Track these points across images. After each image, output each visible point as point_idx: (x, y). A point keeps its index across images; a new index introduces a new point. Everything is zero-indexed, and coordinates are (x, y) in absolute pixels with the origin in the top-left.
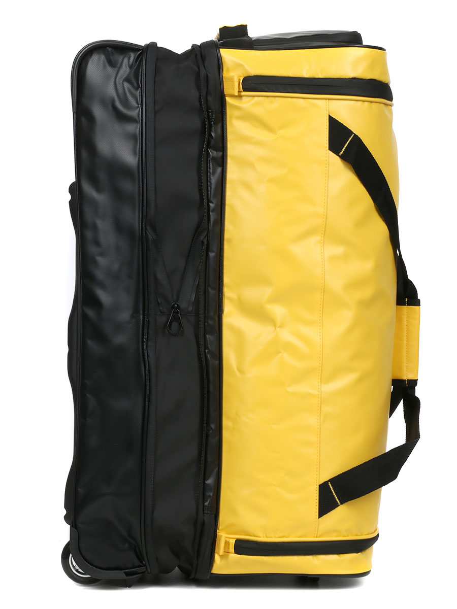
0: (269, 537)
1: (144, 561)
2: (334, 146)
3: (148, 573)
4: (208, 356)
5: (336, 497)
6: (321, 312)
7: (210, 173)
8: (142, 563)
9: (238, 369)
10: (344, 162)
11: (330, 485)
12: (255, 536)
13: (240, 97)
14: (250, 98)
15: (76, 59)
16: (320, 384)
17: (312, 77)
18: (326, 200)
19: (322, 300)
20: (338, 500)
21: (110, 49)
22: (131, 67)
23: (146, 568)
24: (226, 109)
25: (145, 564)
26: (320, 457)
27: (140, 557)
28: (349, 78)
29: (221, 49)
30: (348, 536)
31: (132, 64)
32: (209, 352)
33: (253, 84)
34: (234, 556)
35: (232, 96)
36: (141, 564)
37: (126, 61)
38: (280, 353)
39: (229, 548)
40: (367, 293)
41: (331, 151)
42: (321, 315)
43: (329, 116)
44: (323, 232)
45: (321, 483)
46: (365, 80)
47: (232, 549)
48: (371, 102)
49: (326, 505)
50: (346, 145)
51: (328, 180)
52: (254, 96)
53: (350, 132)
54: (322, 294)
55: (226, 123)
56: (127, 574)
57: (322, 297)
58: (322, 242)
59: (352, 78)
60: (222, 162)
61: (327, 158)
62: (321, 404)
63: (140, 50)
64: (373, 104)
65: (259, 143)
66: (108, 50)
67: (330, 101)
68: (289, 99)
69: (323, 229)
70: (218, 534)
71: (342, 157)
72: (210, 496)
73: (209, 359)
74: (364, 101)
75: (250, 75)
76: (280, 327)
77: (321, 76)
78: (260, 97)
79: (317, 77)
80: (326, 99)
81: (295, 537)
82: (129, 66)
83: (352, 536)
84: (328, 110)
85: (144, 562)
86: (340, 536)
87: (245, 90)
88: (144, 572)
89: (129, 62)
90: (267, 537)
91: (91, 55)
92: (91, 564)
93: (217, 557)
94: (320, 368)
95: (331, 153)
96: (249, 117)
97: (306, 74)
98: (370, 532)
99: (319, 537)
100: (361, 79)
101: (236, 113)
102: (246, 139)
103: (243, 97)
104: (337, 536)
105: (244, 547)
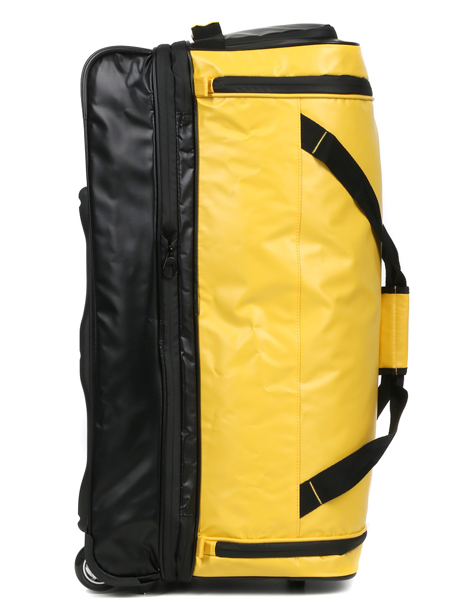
0: (250, 539)
1: (160, 567)
2: (307, 145)
3: (162, 580)
4: (184, 357)
5: (317, 496)
6: (298, 311)
7: (179, 174)
8: (157, 570)
9: (216, 370)
10: (318, 160)
11: (311, 484)
12: (235, 538)
13: (210, 97)
14: (221, 99)
15: (85, 66)
16: (298, 382)
17: (283, 76)
18: (300, 198)
19: (299, 299)
20: (319, 500)
21: (119, 55)
22: (141, 72)
23: (161, 575)
24: (197, 111)
25: (160, 571)
26: (300, 456)
27: (155, 564)
28: (321, 76)
29: (191, 52)
30: (332, 536)
31: (142, 69)
32: (185, 354)
33: (225, 85)
34: (215, 559)
35: (203, 97)
36: (156, 572)
37: (135, 67)
38: (258, 352)
39: (210, 551)
40: (346, 290)
41: (304, 149)
42: (299, 314)
43: (301, 114)
44: (298, 231)
45: (302, 483)
46: (337, 76)
47: (213, 552)
48: (345, 99)
49: (307, 504)
50: (319, 143)
51: (302, 178)
52: (225, 97)
53: (323, 130)
54: (299, 293)
55: (197, 124)
56: (142, 581)
57: (299, 296)
58: (297, 240)
59: (324, 75)
60: (194, 163)
61: (300, 157)
62: (300, 403)
63: (149, 54)
64: (347, 101)
65: (231, 144)
66: (117, 56)
67: (302, 100)
68: (261, 99)
69: (298, 228)
70: (198, 536)
71: (315, 155)
72: (188, 499)
73: (185, 361)
74: (337, 98)
75: (221, 76)
76: (256, 327)
77: (292, 75)
78: (231, 98)
79: (288, 76)
80: (297, 98)
81: (276, 538)
82: (139, 72)
83: (335, 535)
84: (299, 108)
85: (159, 570)
86: (323, 536)
87: (216, 91)
88: (158, 579)
89: (138, 68)
90: (248, 538)
91: (101, 62)
92: (105, 571)
93: (198, 560)
94: (299, 367)
95: (304, 151)
96: (220, 118)
97: (277, 73)
98: (356, 531)
99: (301, 537)
100: (334, 76)
101: (208, 114)
102: (218, 140)
103: (215, 98)
104: (320, 536)
105: (225, 549)
